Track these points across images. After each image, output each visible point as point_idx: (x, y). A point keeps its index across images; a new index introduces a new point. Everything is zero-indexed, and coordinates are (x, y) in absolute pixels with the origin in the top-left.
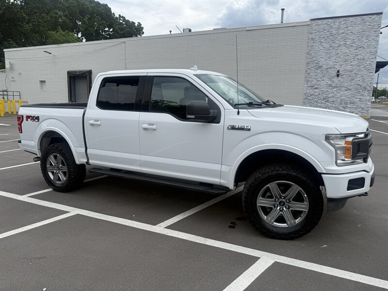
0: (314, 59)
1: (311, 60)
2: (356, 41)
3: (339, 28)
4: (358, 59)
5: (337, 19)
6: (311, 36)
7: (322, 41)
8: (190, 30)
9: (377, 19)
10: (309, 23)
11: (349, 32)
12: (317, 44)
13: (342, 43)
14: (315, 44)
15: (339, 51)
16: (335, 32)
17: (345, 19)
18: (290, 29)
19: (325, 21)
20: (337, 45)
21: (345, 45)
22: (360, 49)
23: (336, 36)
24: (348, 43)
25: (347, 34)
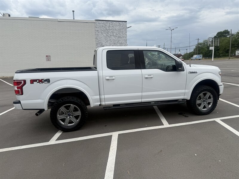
0: (100, 42)
1: (98, 42)
2: (117, 34)
3: (109, 27)
4: (119, 43)
5: (108, 21)
6: (97, 29)
7: (102, 32)
8: (9, 16)
9: (125, 24)
10: (95, 22)
11: (114, 29)
12: (100, 34)
13: (112, 34)
14: (99, 34)
15: (111, 39)
16: (108, 28)
17: (111, 22)
18: (85, 24)
19: (103, 22)
20: (109, 35)
21: (113, 35)
22: (120, 38)
23: (109, 30)
24: (114, 34)
25: (114, 30)
